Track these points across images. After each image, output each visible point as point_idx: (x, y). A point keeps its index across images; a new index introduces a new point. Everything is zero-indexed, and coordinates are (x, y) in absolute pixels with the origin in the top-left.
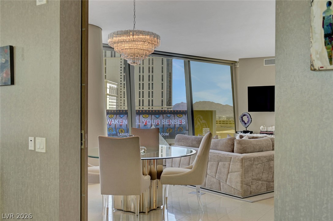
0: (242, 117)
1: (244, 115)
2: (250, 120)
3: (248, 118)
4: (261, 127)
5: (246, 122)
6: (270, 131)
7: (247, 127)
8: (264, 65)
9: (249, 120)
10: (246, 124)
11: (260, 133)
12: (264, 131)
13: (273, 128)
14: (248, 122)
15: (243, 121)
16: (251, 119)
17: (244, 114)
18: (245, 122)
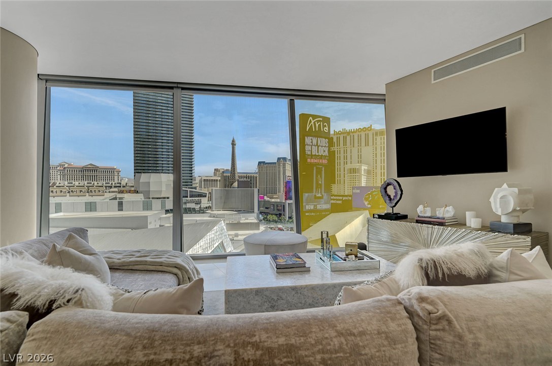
0: (385, 189)
1: (389, 184)
2: (399, 193)
3: (395, 189)
4: (420, 209)
5: (392, 197)
6: (441, 216)
7: (394, 206)
8: (433, 82)
9: (396, 193)
10: (391, 200)
11: (417, 222)
12: (425, 217)
13: (448, 211)
14: (395, 196)
15: (387, 195)
16: (402, 191)
17: (388, 181)
18: (390, 197)
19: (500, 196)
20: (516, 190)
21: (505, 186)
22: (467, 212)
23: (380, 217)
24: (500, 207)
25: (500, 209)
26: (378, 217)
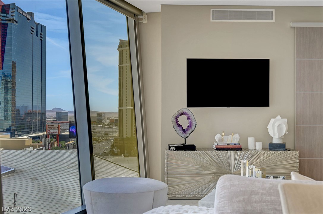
0: (177, 119)
1: (182, 114)
3: (188, 118)
5: (185, 127)
7: (188, 137)
9: (191, 124)
10: (184, 130)
12: (223, 145)
13: (236, 138)
14: (189, 127)
15: (179, 126)
16: (195, 121)
18: (182, 128)
19: (277, 124)
20: (286, 120)
21: (279, 117)
22: (249, 138)
23: (178, 148)
24: (278, 132)
25: (278, 134)
26: (174, 149)
